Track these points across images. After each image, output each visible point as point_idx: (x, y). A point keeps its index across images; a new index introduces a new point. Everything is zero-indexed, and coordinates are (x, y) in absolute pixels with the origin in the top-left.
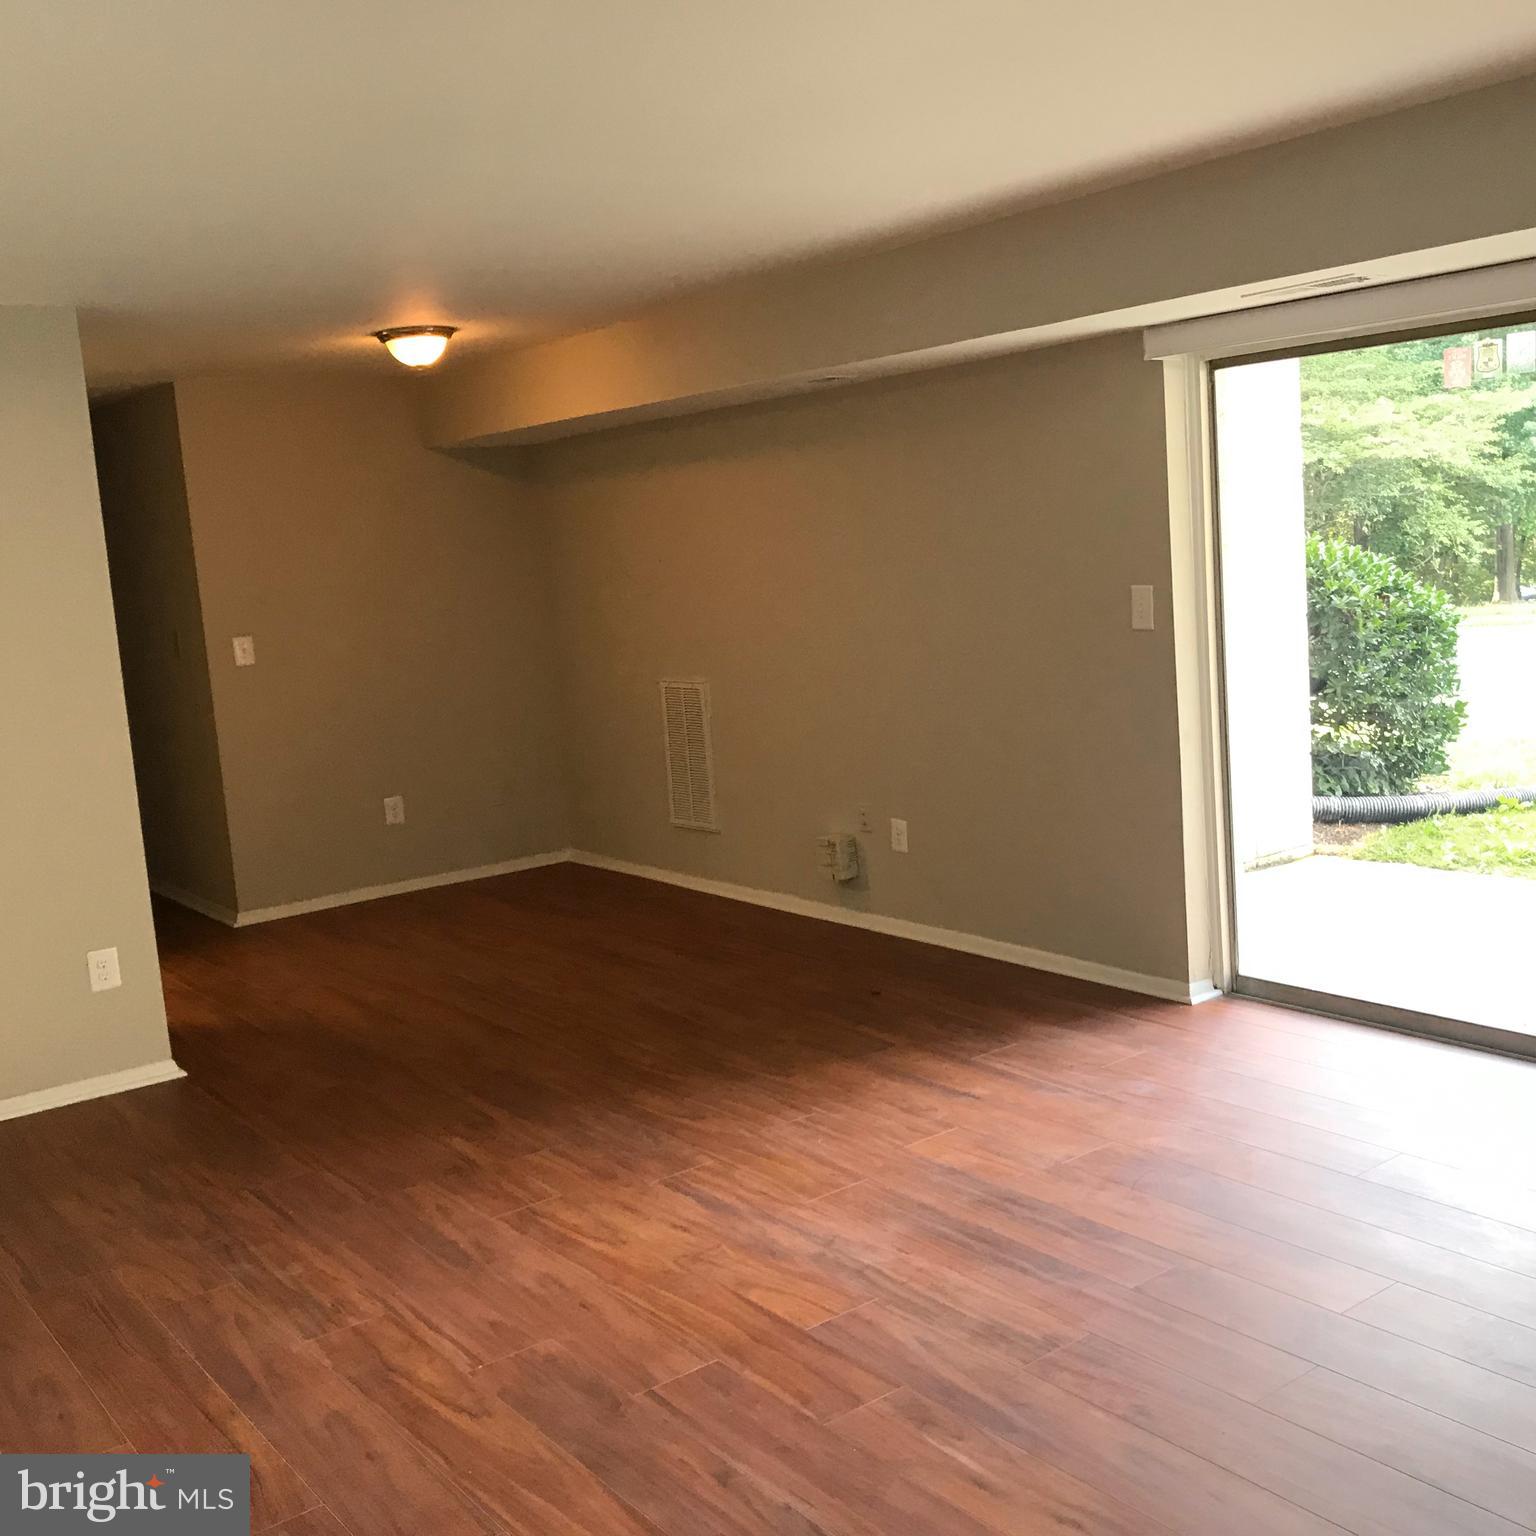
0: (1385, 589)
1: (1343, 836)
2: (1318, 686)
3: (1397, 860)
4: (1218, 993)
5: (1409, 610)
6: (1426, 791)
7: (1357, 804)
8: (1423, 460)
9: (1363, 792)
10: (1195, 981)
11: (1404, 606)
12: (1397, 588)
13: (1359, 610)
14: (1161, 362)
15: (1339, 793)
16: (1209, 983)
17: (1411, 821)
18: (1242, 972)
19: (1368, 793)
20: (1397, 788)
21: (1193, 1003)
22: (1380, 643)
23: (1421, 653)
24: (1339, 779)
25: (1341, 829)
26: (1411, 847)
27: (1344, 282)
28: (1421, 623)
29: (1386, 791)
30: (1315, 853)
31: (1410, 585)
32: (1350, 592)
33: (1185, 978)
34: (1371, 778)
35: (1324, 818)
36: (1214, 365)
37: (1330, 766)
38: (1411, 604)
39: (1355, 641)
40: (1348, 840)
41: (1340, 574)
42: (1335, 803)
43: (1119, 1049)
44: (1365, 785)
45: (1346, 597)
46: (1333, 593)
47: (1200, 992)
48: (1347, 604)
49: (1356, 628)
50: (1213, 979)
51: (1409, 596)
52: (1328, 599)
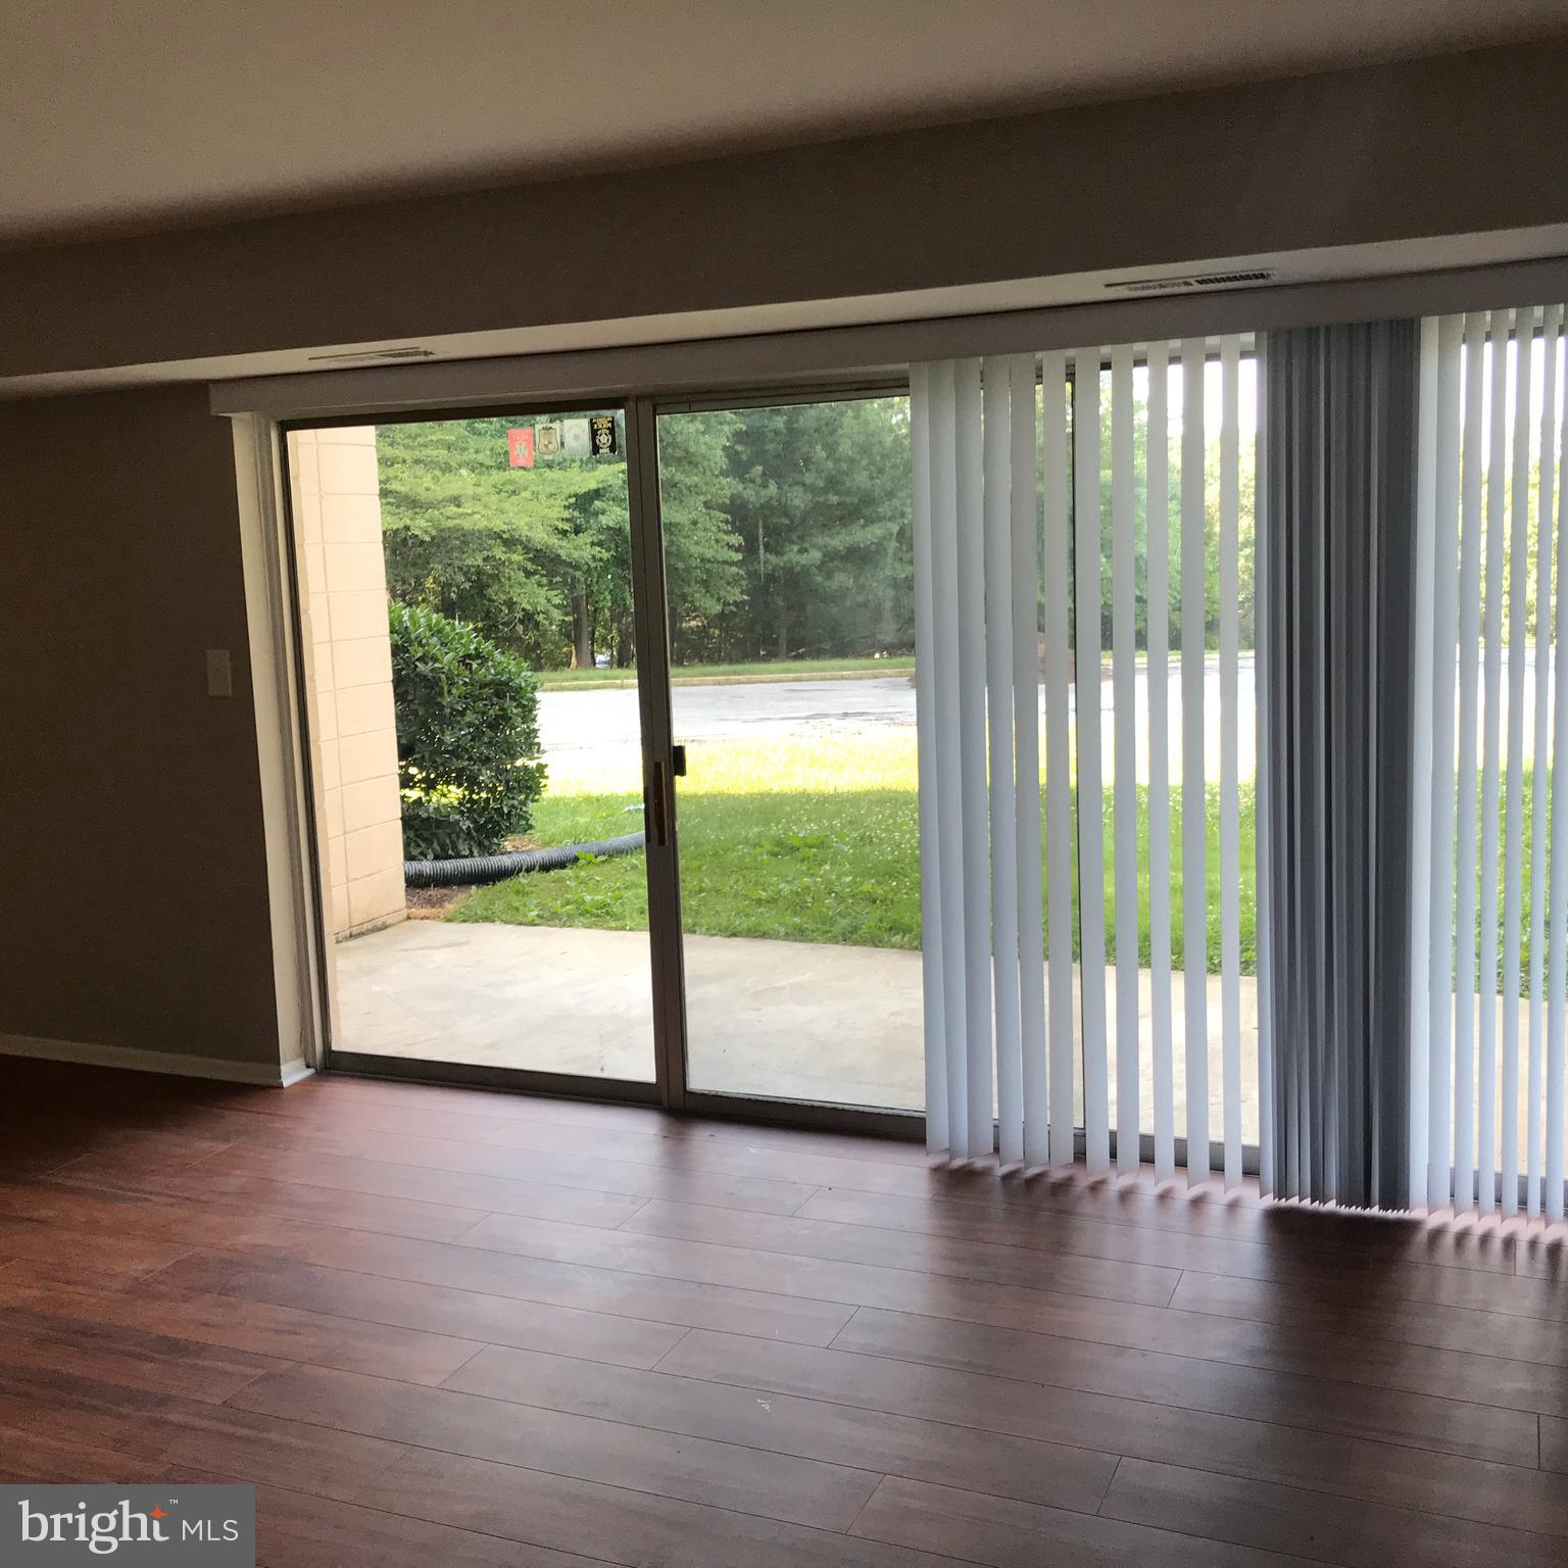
0: (469, 656)
1: (435, 899)
2: (405, 752)
3: (487, 919)
4: (311, 1071)
5: (491, 677)
6: (513, 850)
7: (448, 866)
8: (504, 532)
9: (453, 854)
10: (287, 1062)
11: (486, 673)
12: (478, 655)
13: (443, 676)
14: (229, 419)
15: (431, 856)
16: (300, 1062)
17: (499, 881)
18: (334, 1048)
19: (458, 856)
20: (487, 850)
21: (285, 1085)
22: (465, 709)
23: (504, 718)
24: (429, 843)
25: (434, 892)
26: (499, 905)
27: (407, 354)
28: (502, 689)
29: (476, 853)
30: (409, 918)
31: (490, 653)
32: (435, 659)
33: (276, 1060)
34: (461, 841)
35: (415, 882)
36: (285, 426)
37: (419, 829)
38: (492, 671)
39: (441, 707)
40: (439, 902)
41: (424, 641)
42: (427, 866)
43: (205, 1145)
44: (455, 848)
45: (431, 664)
46: (418, 660)
47: (292, 1073)
48: (433, 670)
49: (441, 694)
50: (305, 1057)
51: (490, 663)
52: (413, 666)
